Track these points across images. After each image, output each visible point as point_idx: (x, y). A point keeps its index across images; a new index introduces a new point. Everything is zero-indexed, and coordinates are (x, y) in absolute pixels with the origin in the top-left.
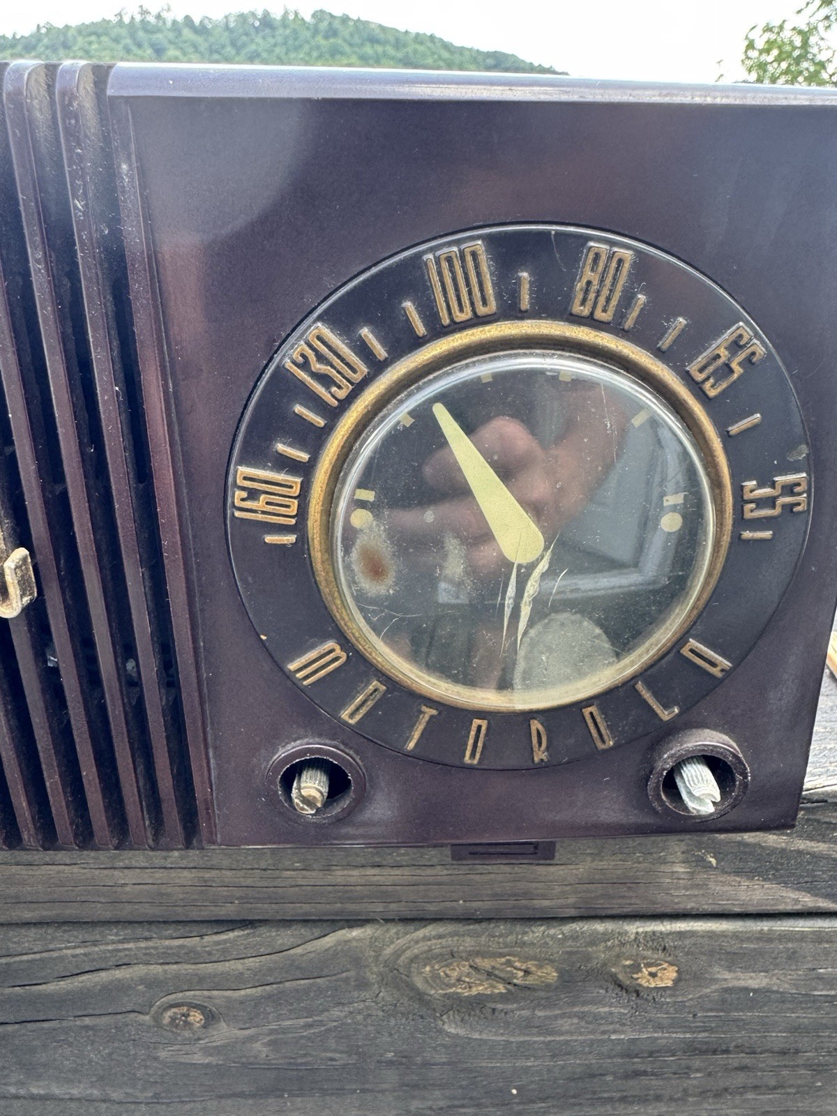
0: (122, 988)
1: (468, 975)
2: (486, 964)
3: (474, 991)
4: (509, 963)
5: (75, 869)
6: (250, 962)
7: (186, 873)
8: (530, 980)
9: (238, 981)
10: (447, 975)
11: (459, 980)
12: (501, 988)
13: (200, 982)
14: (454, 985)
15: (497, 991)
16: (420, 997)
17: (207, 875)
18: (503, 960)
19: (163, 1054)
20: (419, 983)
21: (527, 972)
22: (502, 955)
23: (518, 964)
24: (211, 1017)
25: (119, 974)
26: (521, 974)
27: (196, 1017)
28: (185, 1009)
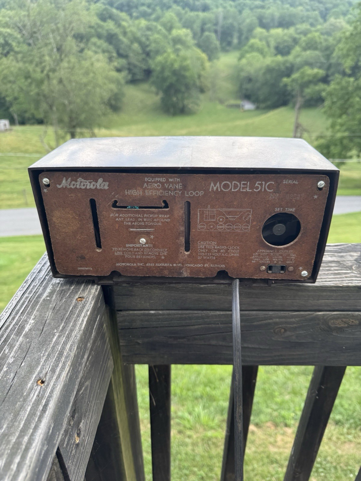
0: (270, 324)
1: (340, 322)
2: (344, 320)
3: (340, 326)
4: (349, 320)
5: (268, 299)
6: (297, 319)
7: (290, 301)
8: (353, 324)
9: (294, 323)
10: (336, 322)
11: (338, 323)
12: (346, 325)
13: (286, 323)
14: (337, 325)
15: (345, 326)
16: (329, 327)
17: (293, 301)
18: (348, 319)
19: (273, 338)
20: (330, 324)
21: (353, 322)
22: (348, 318)
23: (351, 320)
24: (285, 330)
25: (269, 321)
26: (351, 322)
27: (283, 330)
28: (280, 329)
